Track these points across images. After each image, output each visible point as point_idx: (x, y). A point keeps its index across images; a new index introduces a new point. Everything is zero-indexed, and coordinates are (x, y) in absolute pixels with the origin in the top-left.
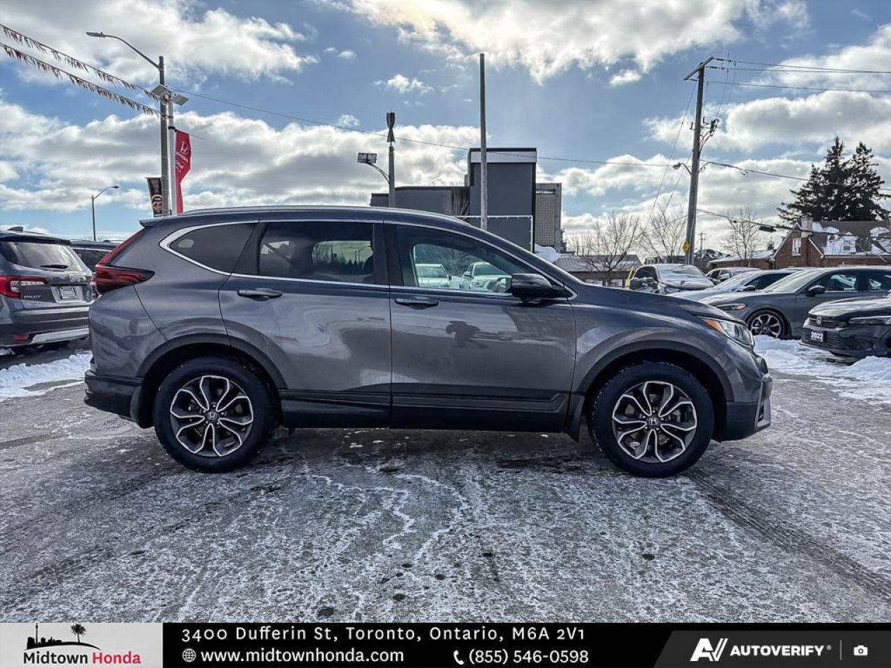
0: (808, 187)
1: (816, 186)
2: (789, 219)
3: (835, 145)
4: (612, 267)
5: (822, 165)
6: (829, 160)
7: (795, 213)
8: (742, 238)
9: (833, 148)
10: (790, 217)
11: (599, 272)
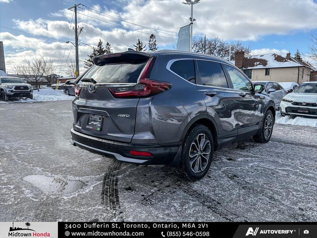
0: (93, 54)
1: (95, 55)
2: (88, 65)
3: (100, 42)
4: (37, 80)
5: (97, 48)
6: (98, 46)
7: (90, 63)
8: (73, 70)
9: (99, 43)
10: (88, 64)
11: (32, 82)
